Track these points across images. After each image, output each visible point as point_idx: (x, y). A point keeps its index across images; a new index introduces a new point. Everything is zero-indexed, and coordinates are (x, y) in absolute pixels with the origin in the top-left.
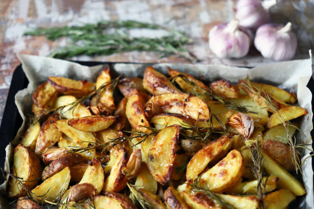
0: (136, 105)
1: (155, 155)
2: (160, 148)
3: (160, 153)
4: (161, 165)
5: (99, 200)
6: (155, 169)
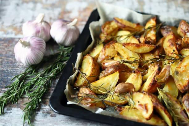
0: (171, 41)
1: (180, 71)
2: (184, 68)
3: (183, 71)
4: (183, 79)
5: (136, 95)
6: (178, 81)
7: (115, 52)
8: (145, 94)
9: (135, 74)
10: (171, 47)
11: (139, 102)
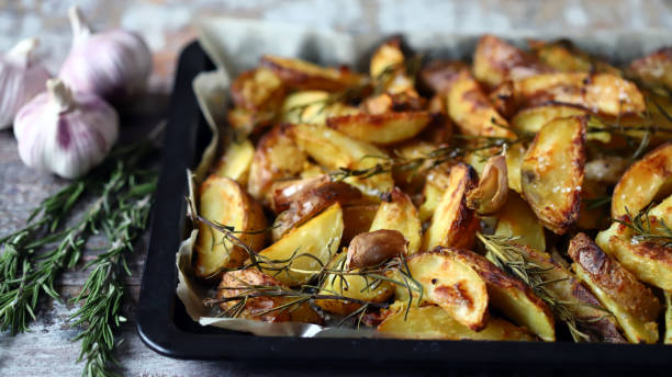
0: (471, 96)
1: (538, 170)
2: (548, 158)
3: (549, 168)
4: (555, 191)
5: (419, 261)
6: (541, 199)
7: (302, 157)
8: (446, 254)
9: (394, 206)
10: (480, 111)
11: (434, 281)
